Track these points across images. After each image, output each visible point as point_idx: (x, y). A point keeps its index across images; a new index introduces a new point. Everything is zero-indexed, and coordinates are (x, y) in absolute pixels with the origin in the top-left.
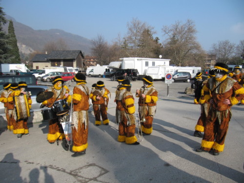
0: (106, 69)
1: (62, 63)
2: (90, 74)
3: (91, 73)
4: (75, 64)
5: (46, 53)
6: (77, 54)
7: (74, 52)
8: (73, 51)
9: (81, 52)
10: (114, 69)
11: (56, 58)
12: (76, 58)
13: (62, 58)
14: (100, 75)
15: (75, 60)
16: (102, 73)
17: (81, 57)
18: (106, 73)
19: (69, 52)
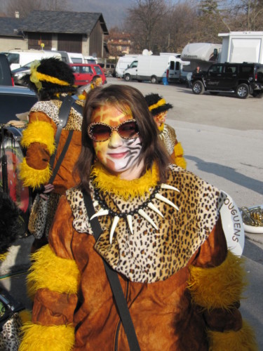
0: (172, 63)
1: (55, 43)
2: (127, 74)
3: (132, 72)
4: (86, 45)
5: (17, 16)
6: (93, 22)
7: (85, 16)
8: (82, 14)
9: (101, 19)
10: (196, 62)
11: (40, 30)
12: (89, 31)
13: (56, 31)
14: (154, 76)
15: (85, 36)
16: (160, 73)
17: (101, 30)
18: (171, 72)
19: (72, 15)
